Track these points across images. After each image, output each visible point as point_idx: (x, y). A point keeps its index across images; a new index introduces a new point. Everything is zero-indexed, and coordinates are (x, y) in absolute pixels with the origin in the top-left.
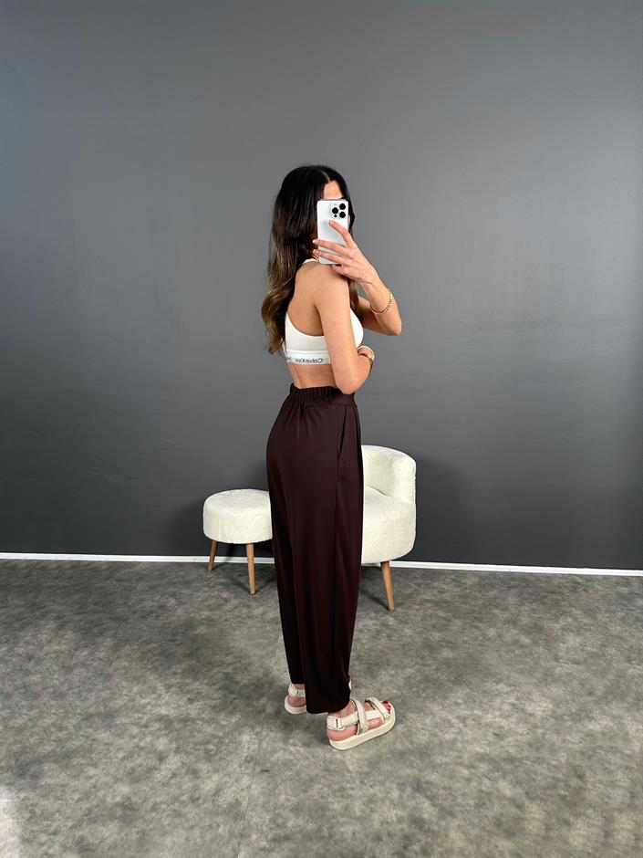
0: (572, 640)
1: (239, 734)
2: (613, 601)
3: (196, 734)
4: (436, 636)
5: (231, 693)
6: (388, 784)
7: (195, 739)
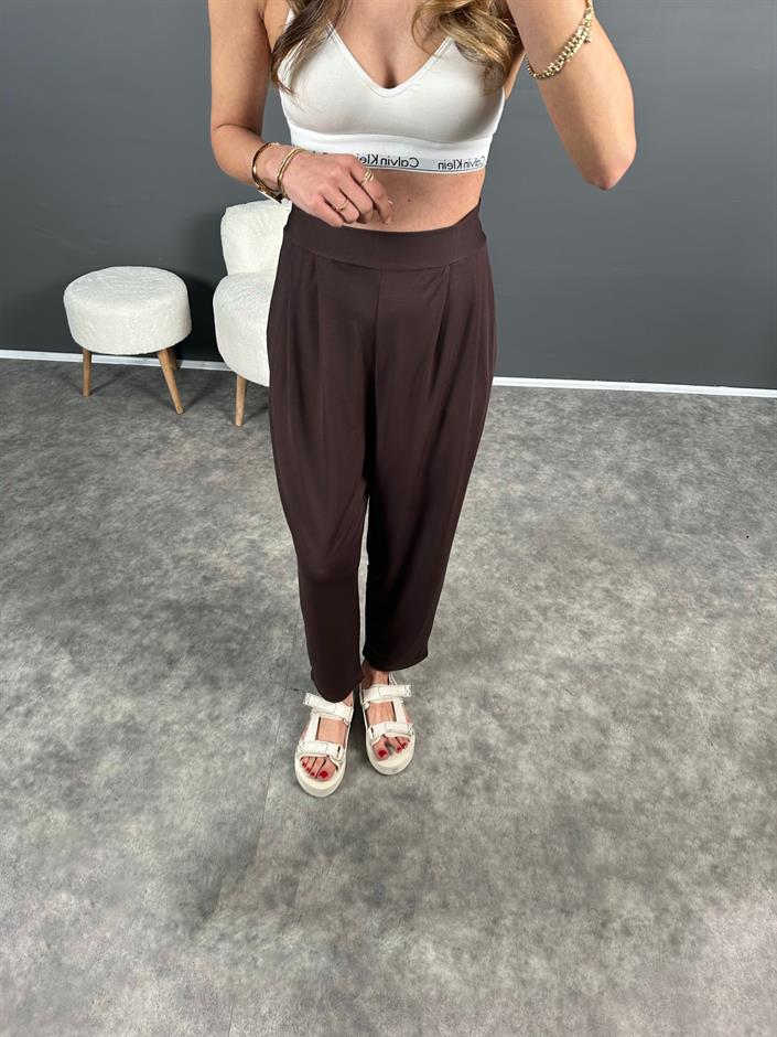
0: (691, 497)
1: (269, 627)
3: (214, 627)
4: (518, 490)
5: (259, 569)
7: (214, 635)
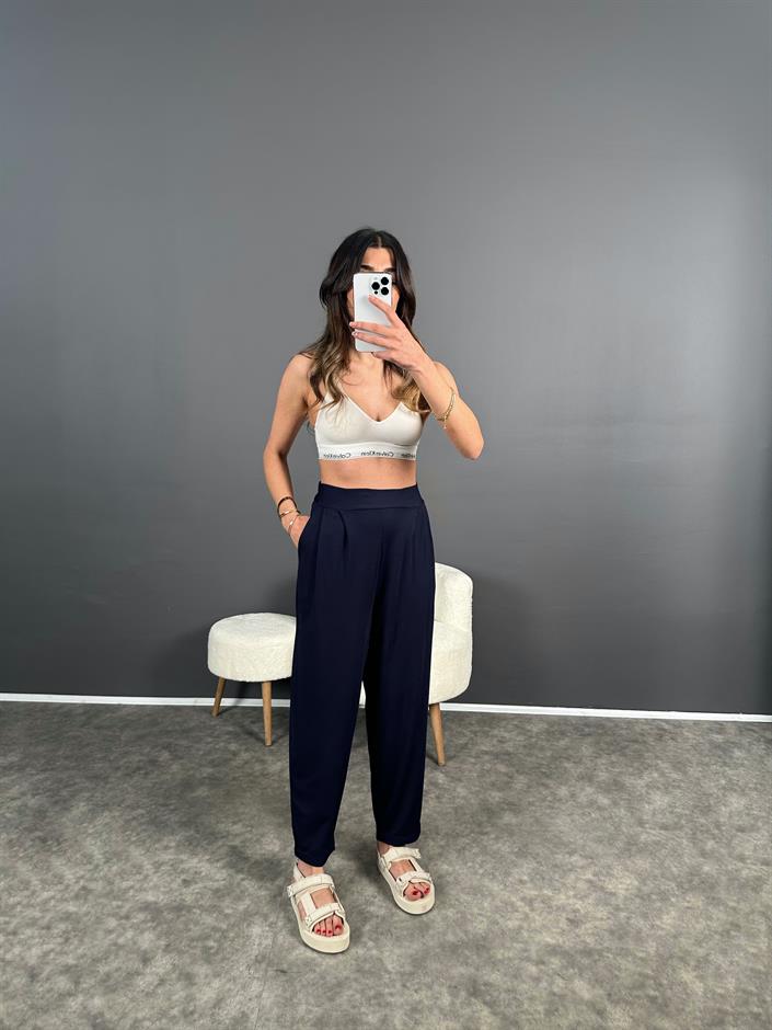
1: (249, 925)
2: (706, 752)
3: (192, 926)
4: (496, 796)
5: (239, 872)
6: (436, 988)
7: (189, 933)
